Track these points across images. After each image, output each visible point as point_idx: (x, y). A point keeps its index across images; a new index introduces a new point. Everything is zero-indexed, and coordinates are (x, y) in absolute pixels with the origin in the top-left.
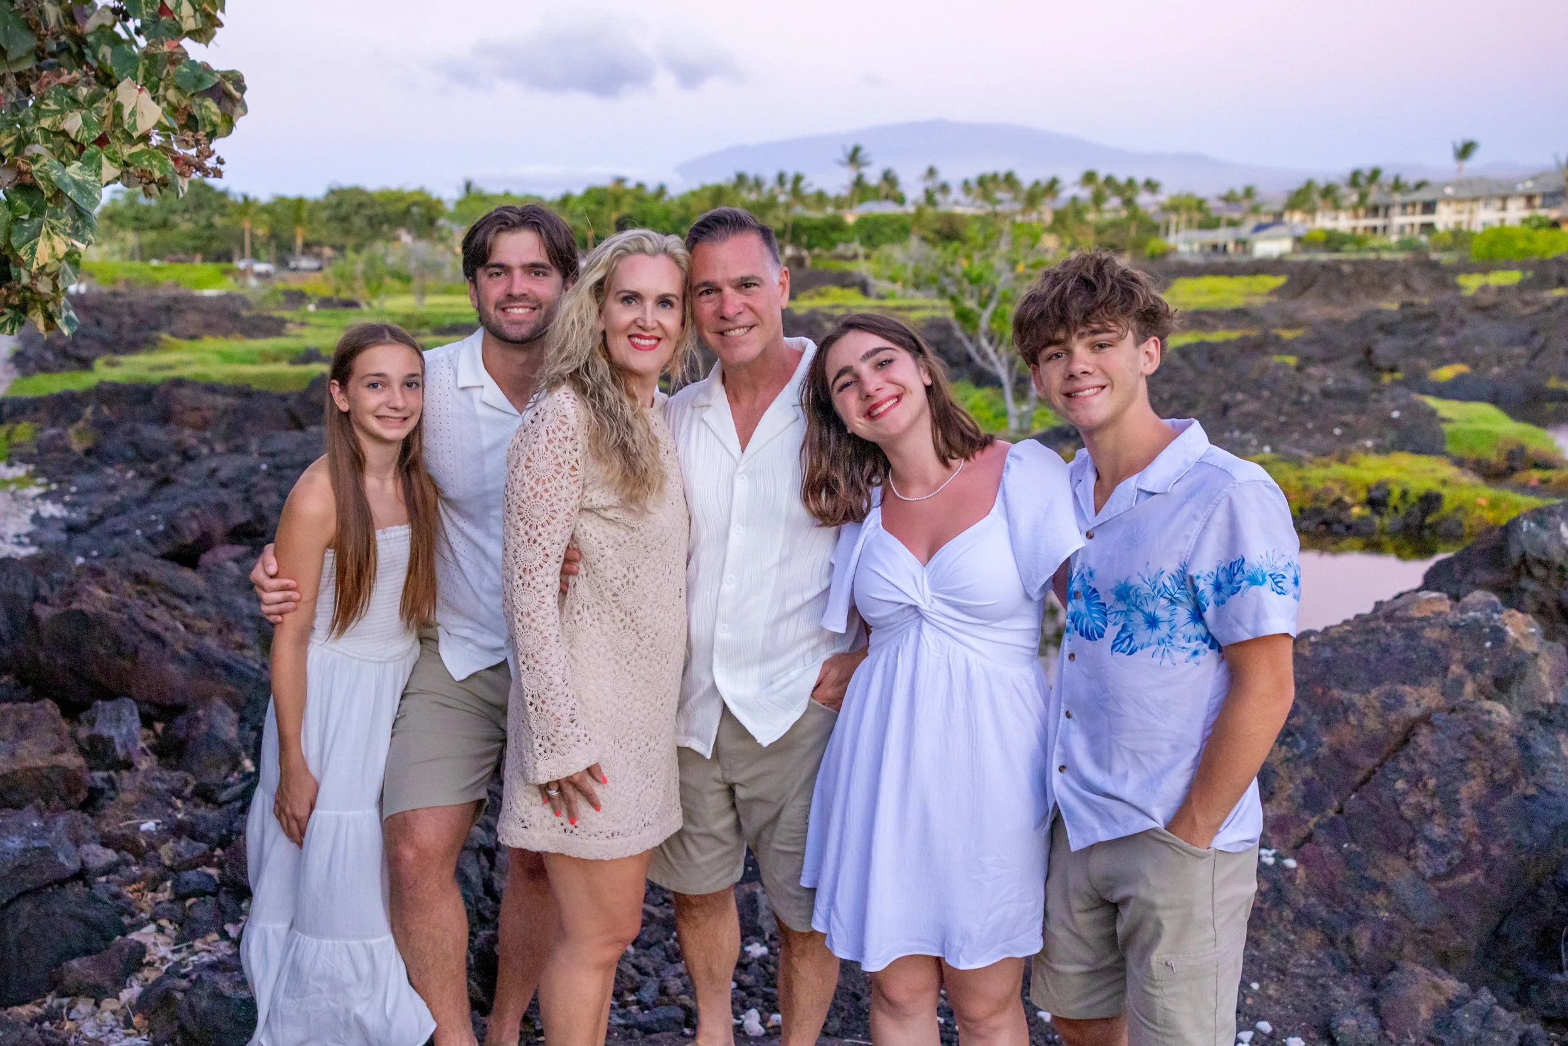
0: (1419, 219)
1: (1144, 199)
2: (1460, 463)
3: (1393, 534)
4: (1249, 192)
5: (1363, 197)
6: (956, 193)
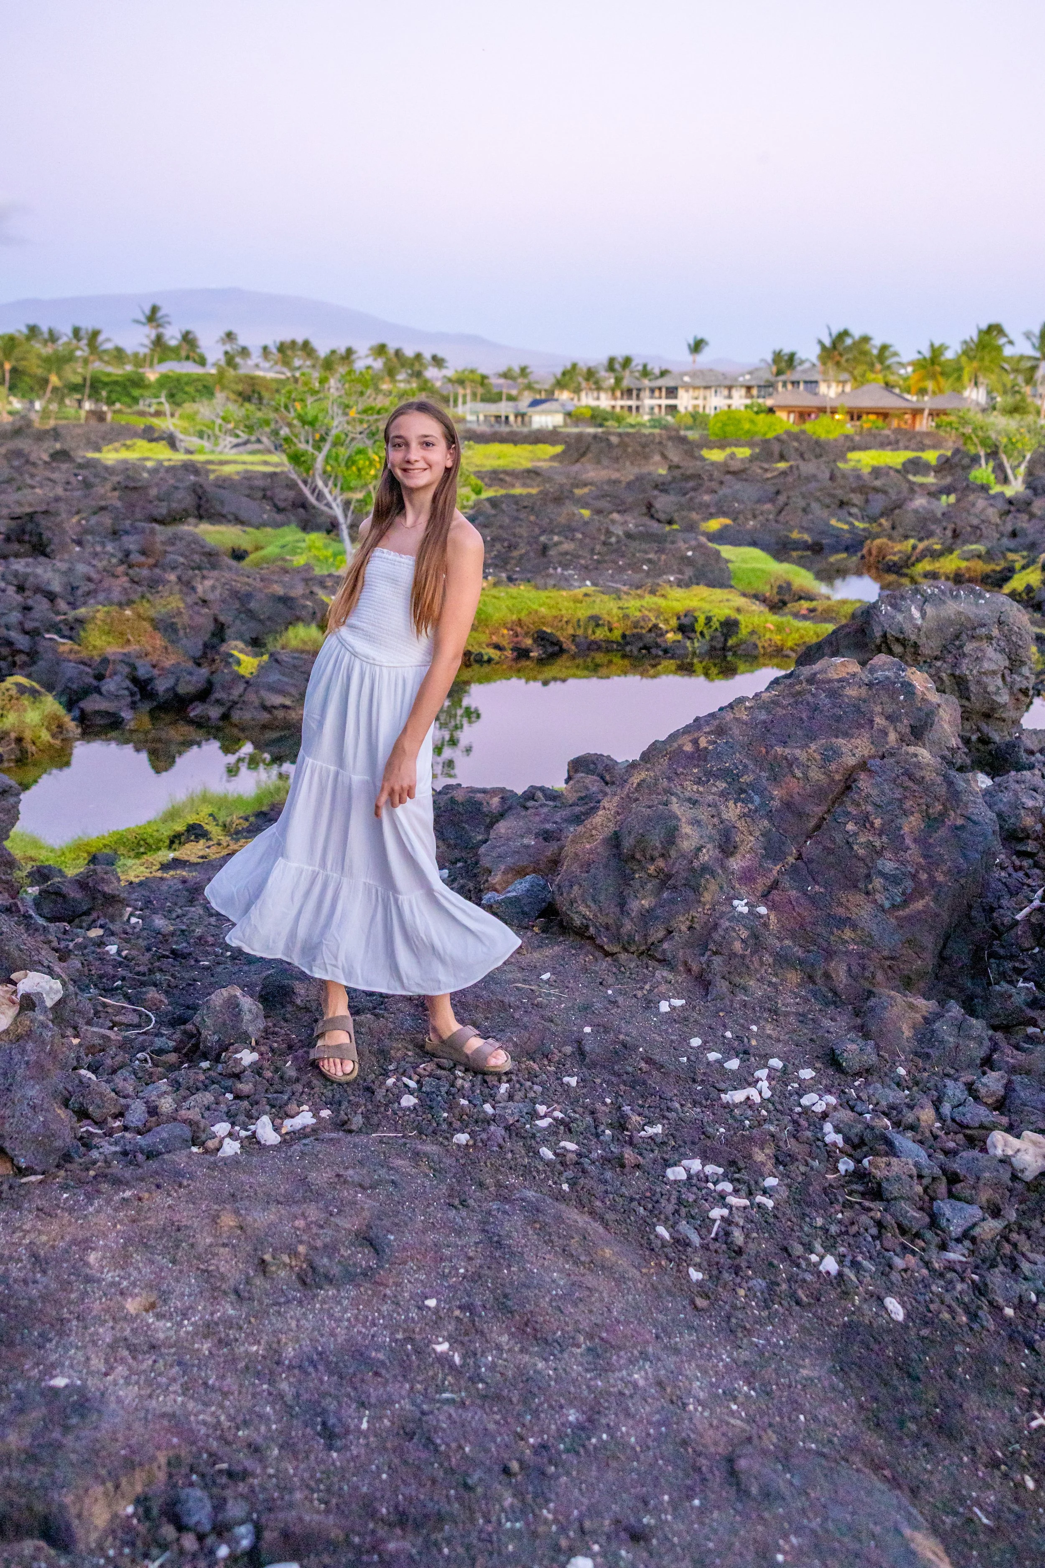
0: (664, 402)
1: (431, 373)
2: (744, 595)
3: (701, 657)
4: (524, 371)
5: (618, 380)
6: (256, 357)
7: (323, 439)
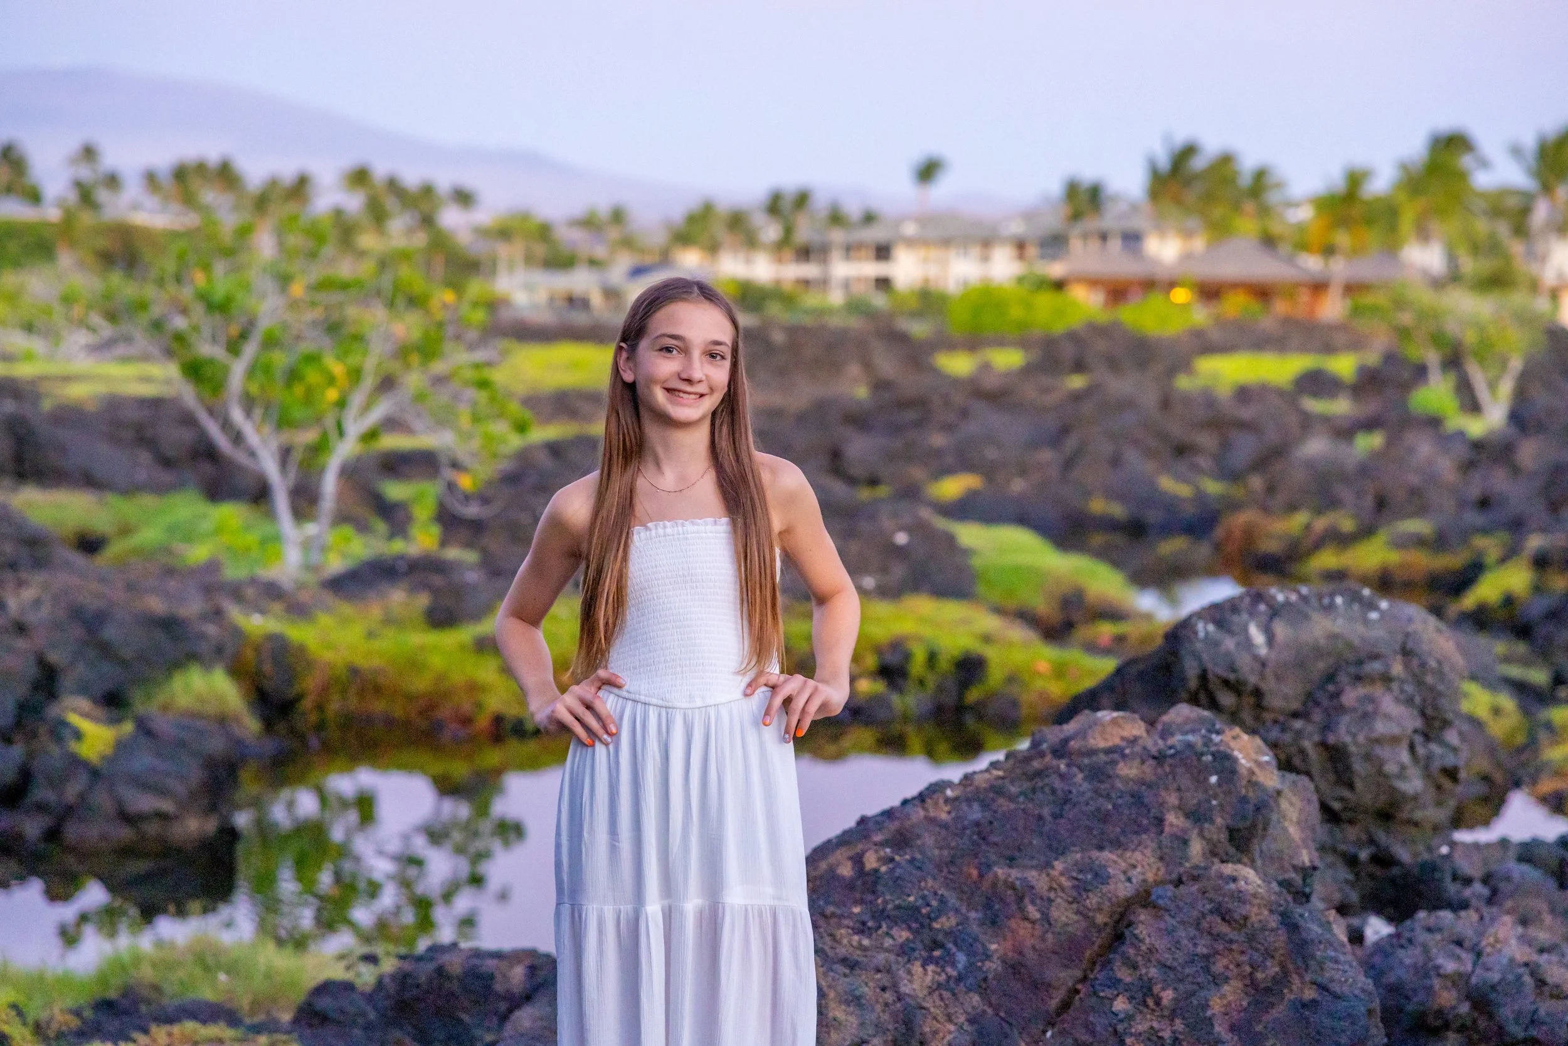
0: (871, 269)
1: (451, 218)
2: (999, 611)
3: (919, 722)
4: (618, 216)
5: (788, 231)
6: (133, 190)
7: (244, 336)
